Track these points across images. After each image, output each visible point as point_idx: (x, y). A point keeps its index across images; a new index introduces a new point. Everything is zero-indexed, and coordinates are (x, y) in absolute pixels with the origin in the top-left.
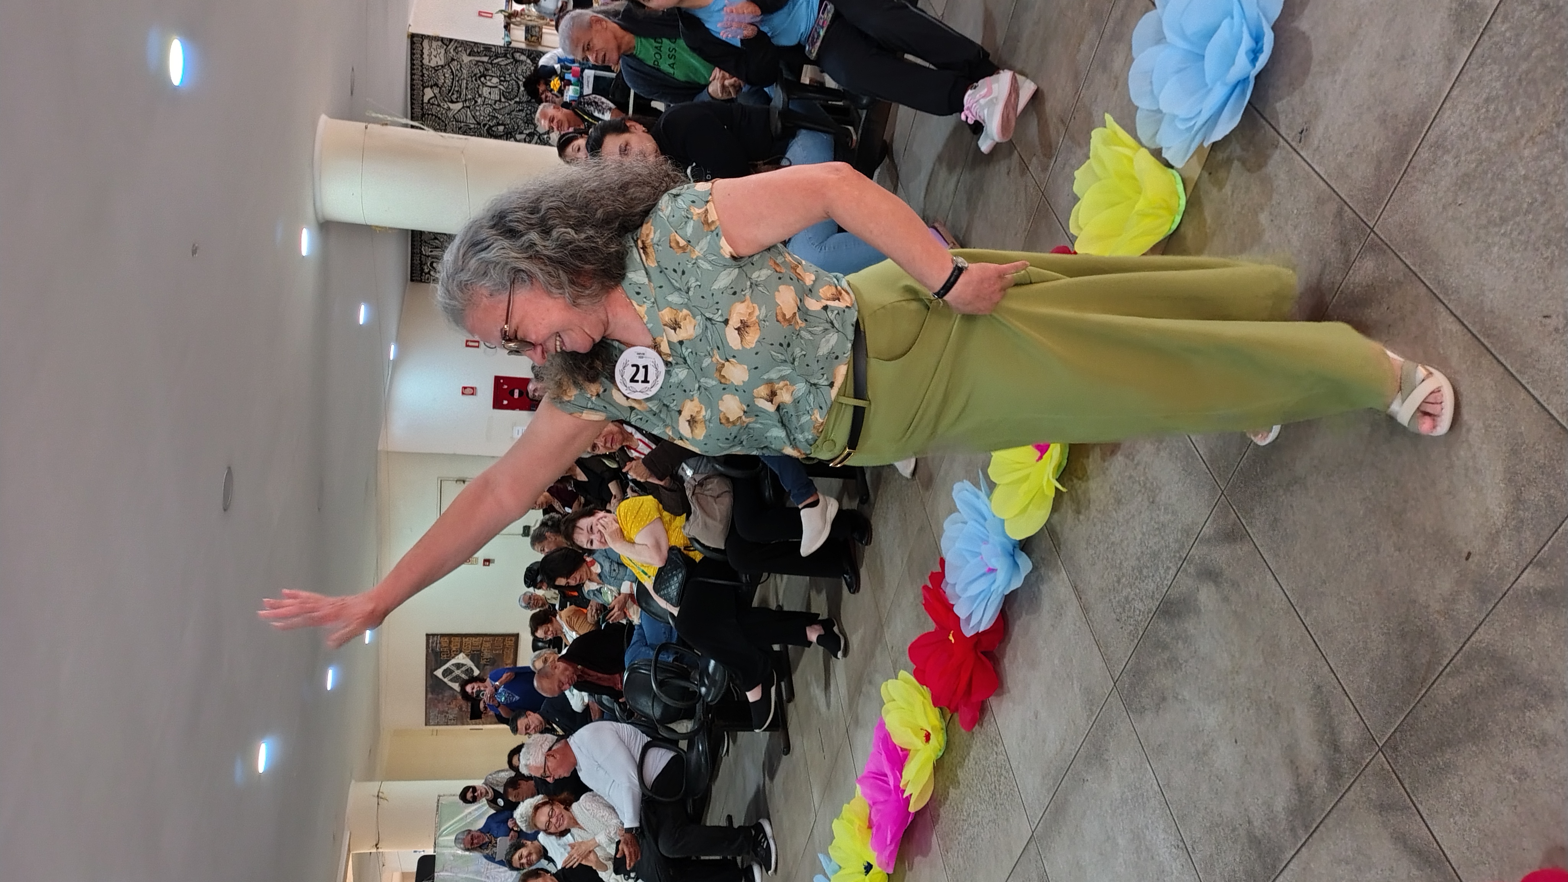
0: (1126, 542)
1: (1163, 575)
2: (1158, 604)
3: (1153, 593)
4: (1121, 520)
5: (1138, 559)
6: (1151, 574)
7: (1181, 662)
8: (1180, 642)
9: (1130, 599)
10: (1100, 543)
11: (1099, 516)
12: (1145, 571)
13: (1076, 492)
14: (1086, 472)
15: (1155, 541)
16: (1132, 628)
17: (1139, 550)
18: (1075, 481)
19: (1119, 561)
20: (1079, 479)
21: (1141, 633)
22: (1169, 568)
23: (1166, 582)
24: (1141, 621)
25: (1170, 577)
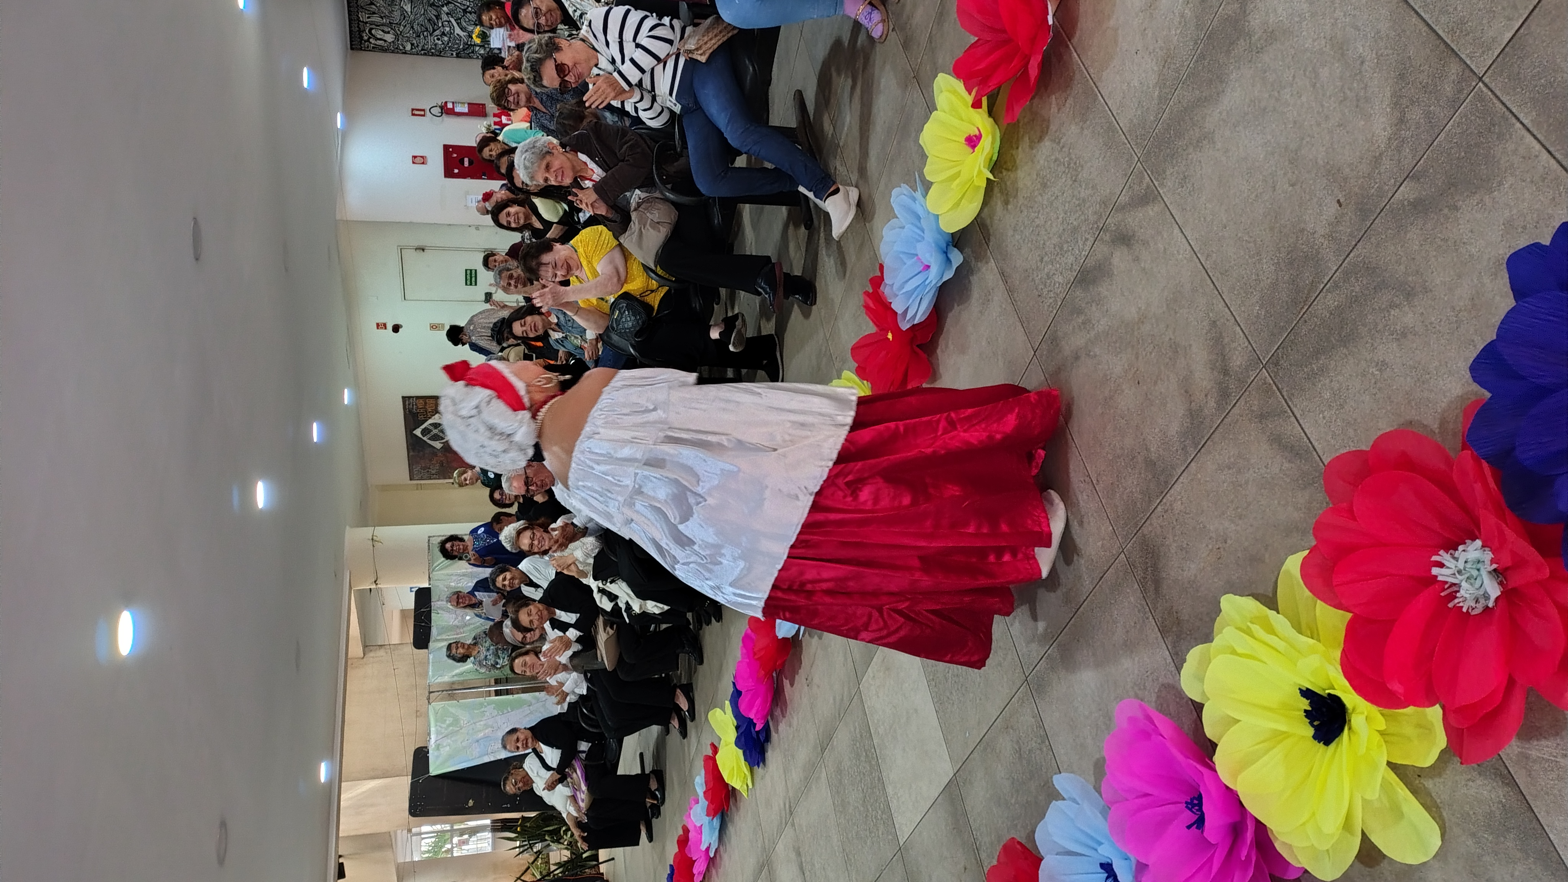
0: (1049, 223)
1: (1081, 247)
2: (1075, 274)
3: (1072, 265)
4: (1045, 202)
5: (1060, 237)
6: (1070, 248)
7: (1094, 323)
8: (1094, 305)
9: (1051, 274)
10: (1025, 228)
11: (1026, 203)
12: (1065, 247)
13: (1006, 184)
14: (1015, 162)
15: (1075, 217)
16: (1051, 301)
17: (1062, 228)
18: (1005, 173)
19: (1042, 242)
20: (1007, 170)
21: (1059, 303)
22: (1087, 239)
23: (1084, 253)
24: (1061, 292)
25: (1087, 248)
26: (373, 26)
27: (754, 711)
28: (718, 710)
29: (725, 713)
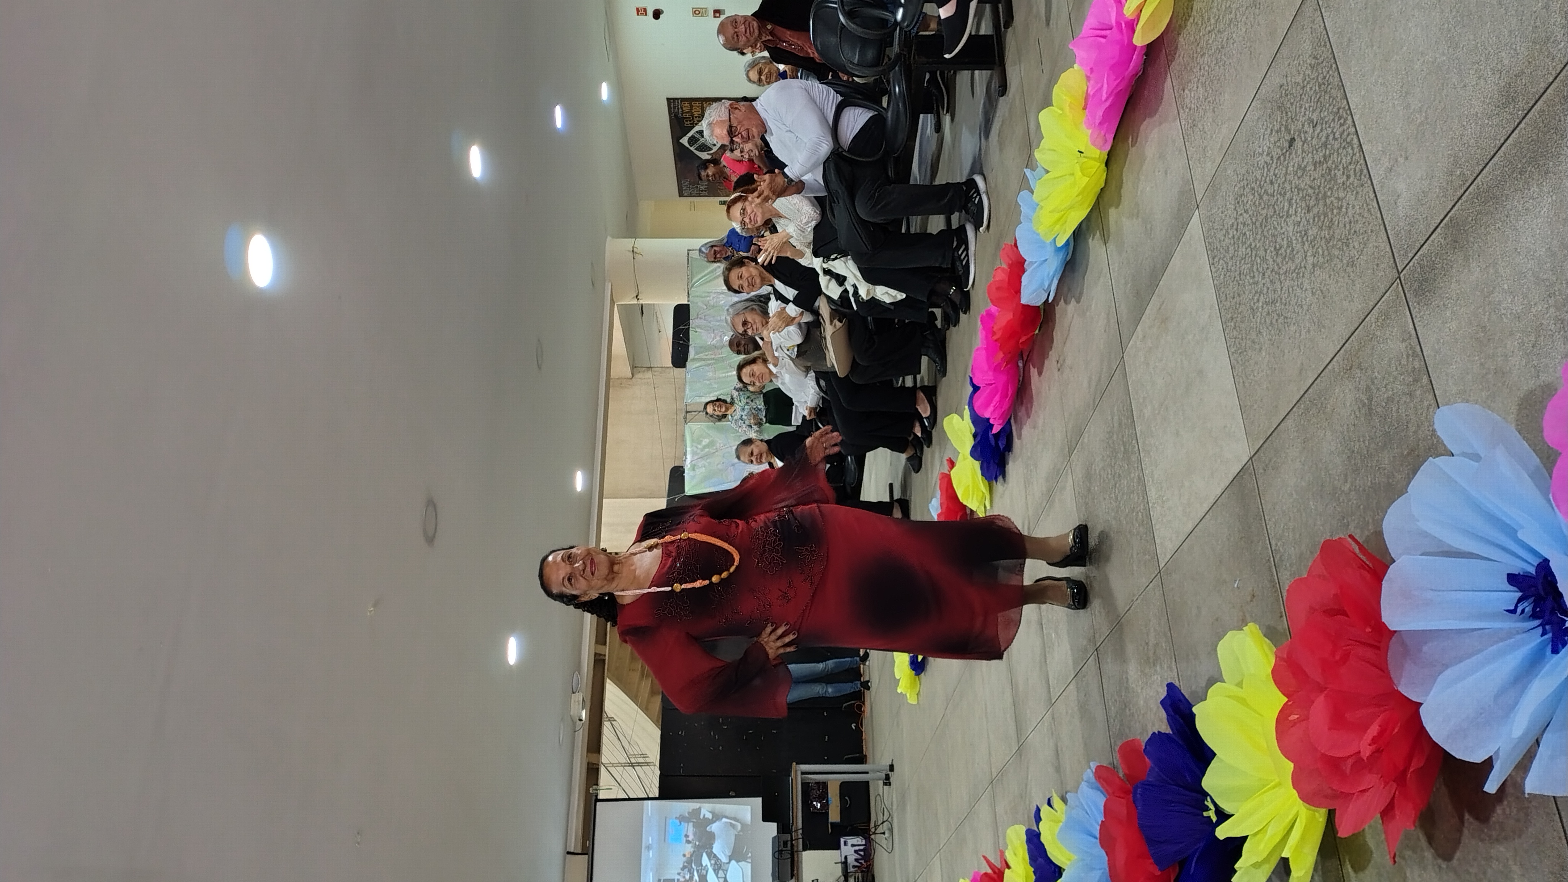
27: (991, 409)
28: (955, 417)
29: (963, 420)
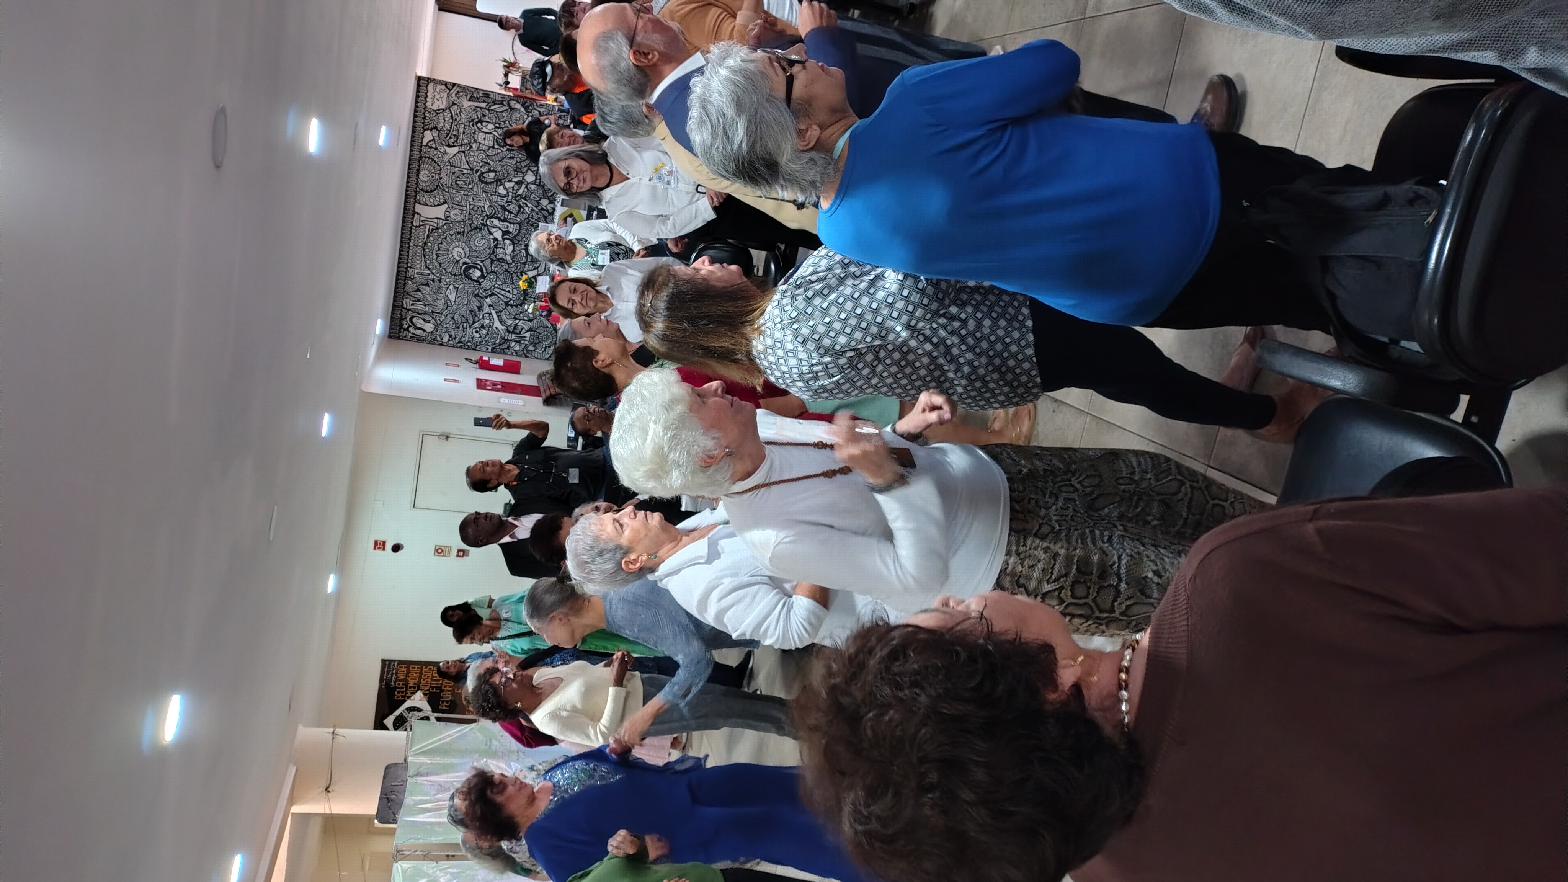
26: (414, 314)
